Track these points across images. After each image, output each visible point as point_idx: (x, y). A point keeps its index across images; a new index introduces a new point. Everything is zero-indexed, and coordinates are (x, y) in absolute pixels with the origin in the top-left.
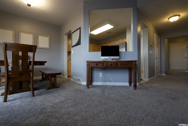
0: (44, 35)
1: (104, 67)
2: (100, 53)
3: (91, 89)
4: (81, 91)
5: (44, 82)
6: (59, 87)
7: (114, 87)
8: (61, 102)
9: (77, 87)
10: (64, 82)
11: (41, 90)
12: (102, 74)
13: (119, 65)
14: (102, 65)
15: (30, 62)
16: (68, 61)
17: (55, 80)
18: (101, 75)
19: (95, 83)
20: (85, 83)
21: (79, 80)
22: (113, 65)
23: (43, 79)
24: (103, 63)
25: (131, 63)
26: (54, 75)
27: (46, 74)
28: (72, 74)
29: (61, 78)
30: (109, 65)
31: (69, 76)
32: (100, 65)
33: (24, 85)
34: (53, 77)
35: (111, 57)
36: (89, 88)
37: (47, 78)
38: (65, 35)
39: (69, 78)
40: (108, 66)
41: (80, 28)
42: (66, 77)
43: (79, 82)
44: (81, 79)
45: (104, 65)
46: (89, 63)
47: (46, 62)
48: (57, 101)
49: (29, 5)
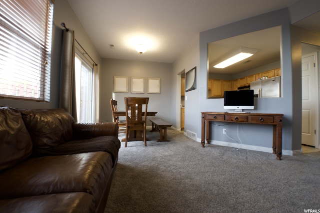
0: (154, 77)
1: (226, 121)
2: (222, 101)
3: (207, 149)
4: (193, 149)
5: (154, 133)
6: (169, 141)
7: (242, 151)
8: (170, 155)
9: (190, 144)
10: (176, 136)
11: (152, 142)
12: (226, 130)
13: (250, 120)
14: (223, 118)
15: (144, 113)
16: (181, 108)
17: (165, 132)
18: (224, 131)
19: (214, 142)
20: (199, 140)
21: (193, 135)
22: (240, 120)
23: (153, 130)
24: (225, 116)
25: (272, 117)
26: (165, 127)
27: (156, 125)
28: (185, 127)
29: (172, 131)
30: (234, 120)
31: (182, 129)
32: (220, 118)
33: (138, 134)
34: (164, 128)
35: (239, 106)
36: (204, 147)
37: (158, 129)
38: (178, 74)
39: (182, 131)
40: (232, 120)
41: (195, 68)
42: (179, 129)
43: (193, 138)
44: (196, 134)
45: (227, 118)
46: (205, 116)
47: (156, 113)
48: (167, 154)
49: (141, 53)
